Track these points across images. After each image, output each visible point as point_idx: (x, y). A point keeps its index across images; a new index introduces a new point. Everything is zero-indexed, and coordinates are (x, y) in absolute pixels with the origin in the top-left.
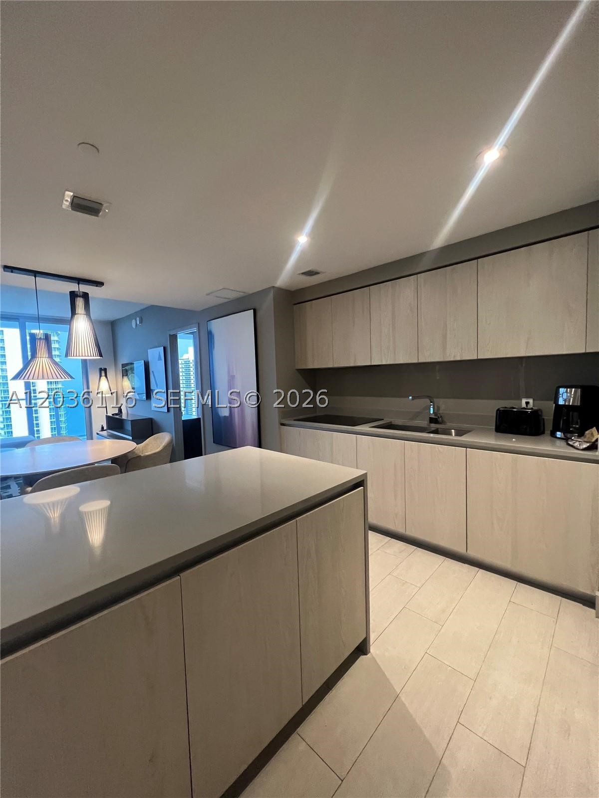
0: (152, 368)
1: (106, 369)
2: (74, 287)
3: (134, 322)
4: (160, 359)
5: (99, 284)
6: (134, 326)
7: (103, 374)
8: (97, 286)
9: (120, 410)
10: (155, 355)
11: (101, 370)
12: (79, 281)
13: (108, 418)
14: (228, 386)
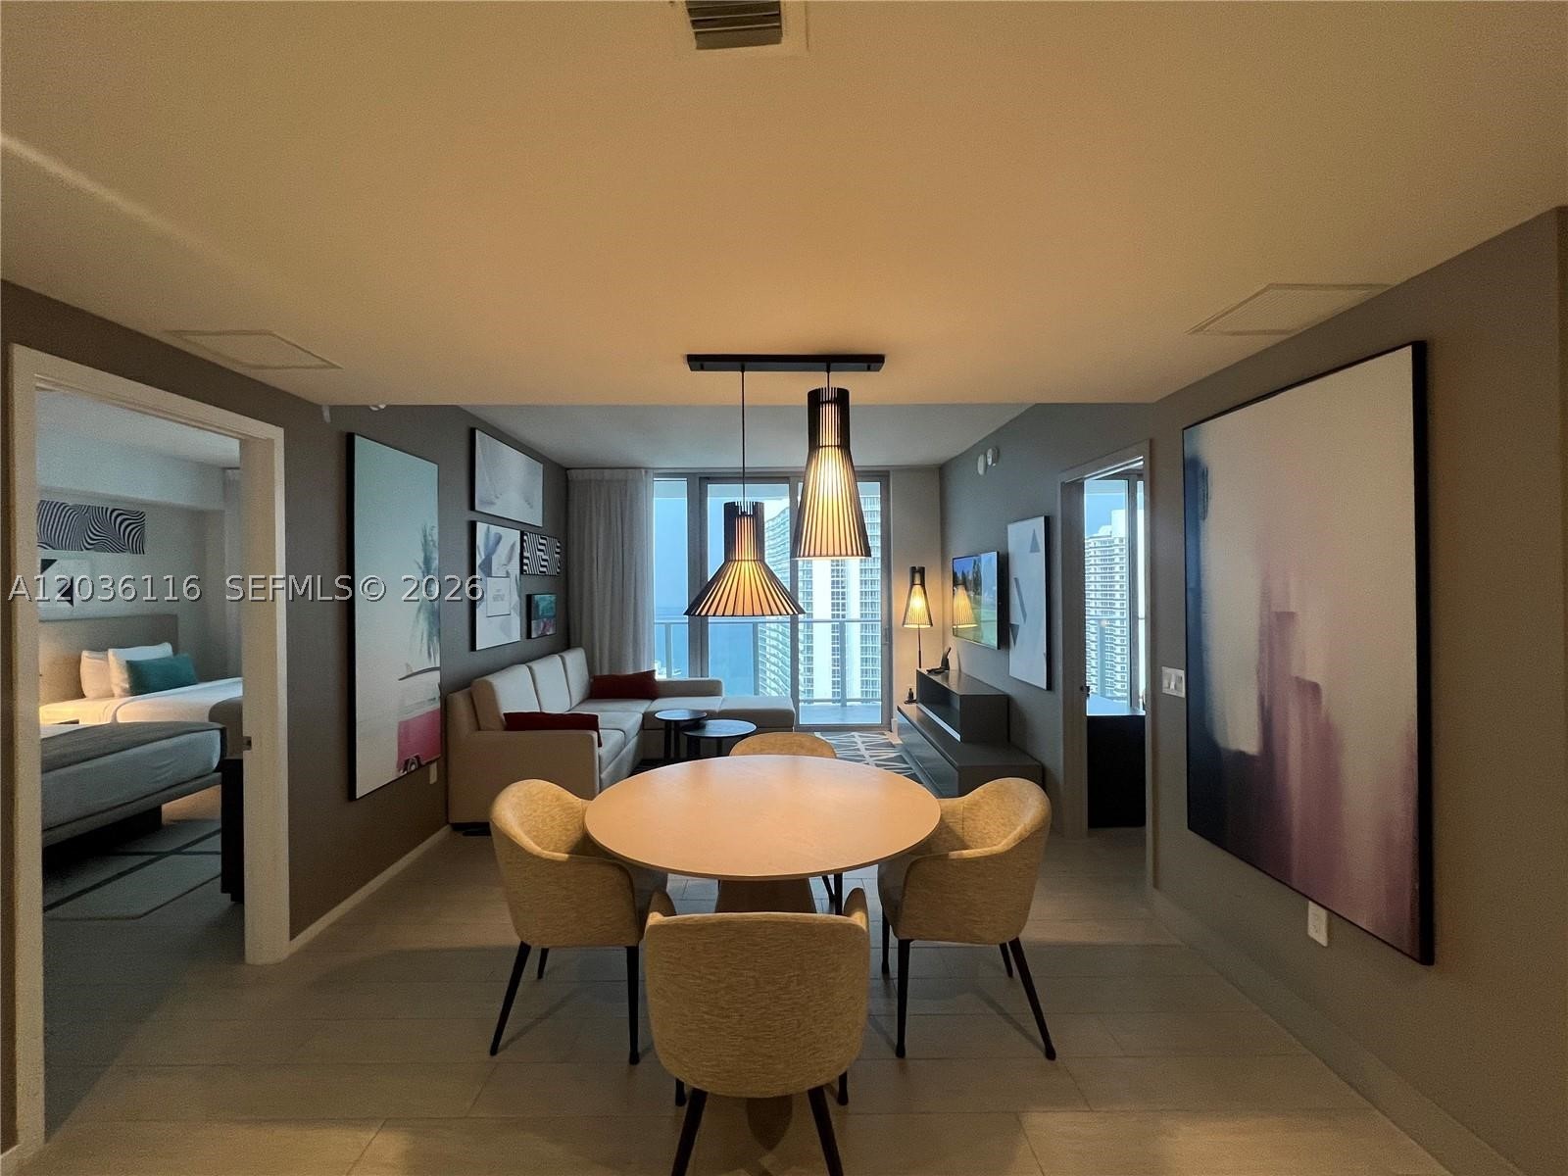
0: (1016, 570)
1: (923, 568)
2: (817, 380)
3: (981, 459)
4: (1034, 549)
5: (872, 361)
6: (981, 471)
7: (917, 581)
8: (869, 369)
9: (945, 662)
10: (1025, 538)
11: (913, 569)
12: (828, 361)
13: (920, 675)
14: (1262, 650)
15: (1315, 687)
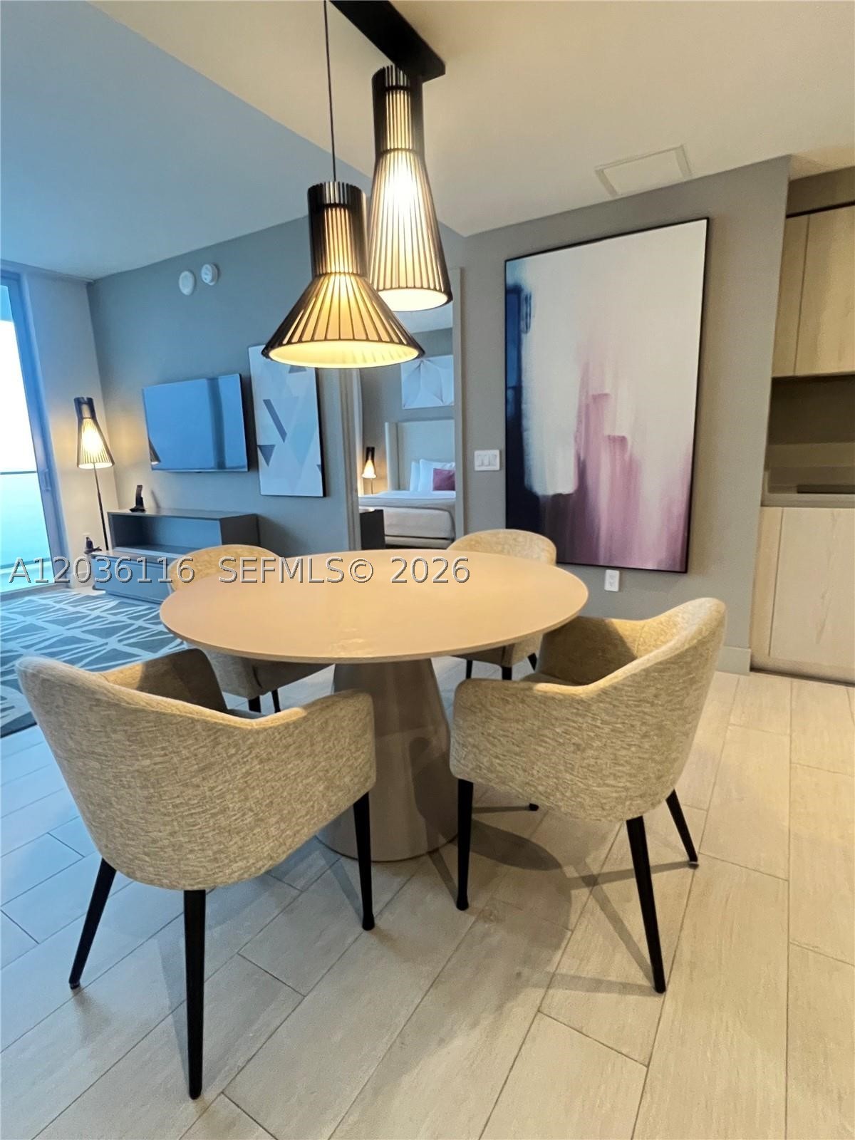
1: (91, 400)
7: (86, 414)
9: (140, 501)
11: (78, 402)
13: (114, 518)
14: (580, 422)
15: (623, 439)
